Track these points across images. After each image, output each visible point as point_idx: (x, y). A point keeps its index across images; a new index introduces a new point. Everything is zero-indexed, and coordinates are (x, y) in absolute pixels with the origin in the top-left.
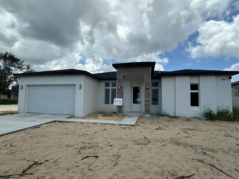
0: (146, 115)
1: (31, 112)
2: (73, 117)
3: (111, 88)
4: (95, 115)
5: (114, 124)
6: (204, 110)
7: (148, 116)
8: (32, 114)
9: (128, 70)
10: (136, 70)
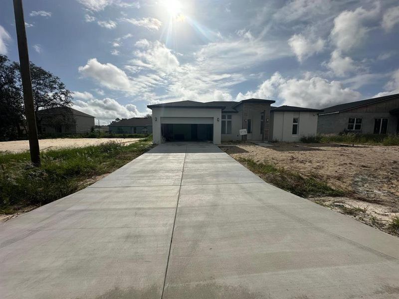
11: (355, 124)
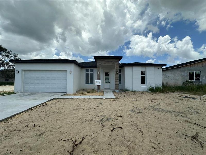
0: (116, 91)
1: (28, 91)
2: (65, 94)
3: (90, 73)
4: (81, 92)
5: (102, 98)
6: (149, 87)
7: (117, 91)
8: (29, 93)
9: (104, 61)
10: (109, 61)
11: (195, 76)
